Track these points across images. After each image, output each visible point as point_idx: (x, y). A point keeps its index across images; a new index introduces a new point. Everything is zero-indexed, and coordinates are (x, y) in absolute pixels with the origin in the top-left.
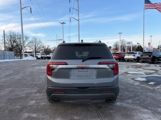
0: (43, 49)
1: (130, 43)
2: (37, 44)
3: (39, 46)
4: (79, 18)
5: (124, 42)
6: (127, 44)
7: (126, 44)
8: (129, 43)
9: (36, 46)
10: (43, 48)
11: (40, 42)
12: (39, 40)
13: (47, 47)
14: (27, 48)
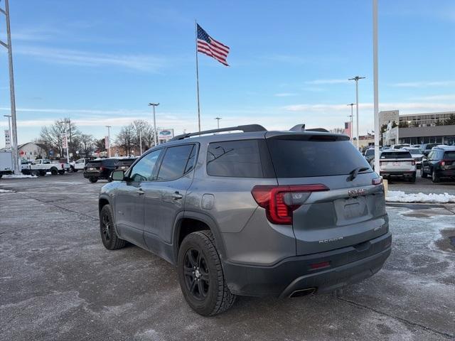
1: (169, 133)
4: (9, 37)
5: (143, 127)
6: (162, 136)
7: (159, 135)
8: (166, 132)
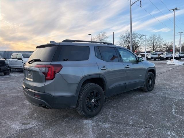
0: (164, 48)
2: (156, 42)
3: (158, 44)
9: (154, 45)
10: (165, 46)
11: (160, 39)
12: (159, 37)
13: (170, 44)
14: (142, 47)
